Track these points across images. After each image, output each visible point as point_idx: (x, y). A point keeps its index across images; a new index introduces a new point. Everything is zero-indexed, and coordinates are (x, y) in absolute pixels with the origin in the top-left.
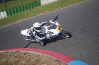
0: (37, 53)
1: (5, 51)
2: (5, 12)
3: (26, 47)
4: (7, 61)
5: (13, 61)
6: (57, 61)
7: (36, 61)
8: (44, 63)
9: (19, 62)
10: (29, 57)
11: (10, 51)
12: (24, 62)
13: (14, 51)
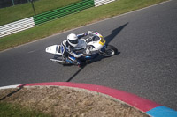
0: (89, 92)
1: (33, 87)
2: (31, 19)
3: (68, 81)
4: (36, 104)
5: (47, 105)
6: (125, 106)
7: (88, 105)
8: (102, 110)
9: (57, 105)
10: (75, 97)
11: (41, 87)
12: (66, 107)
13: (48, 87)
